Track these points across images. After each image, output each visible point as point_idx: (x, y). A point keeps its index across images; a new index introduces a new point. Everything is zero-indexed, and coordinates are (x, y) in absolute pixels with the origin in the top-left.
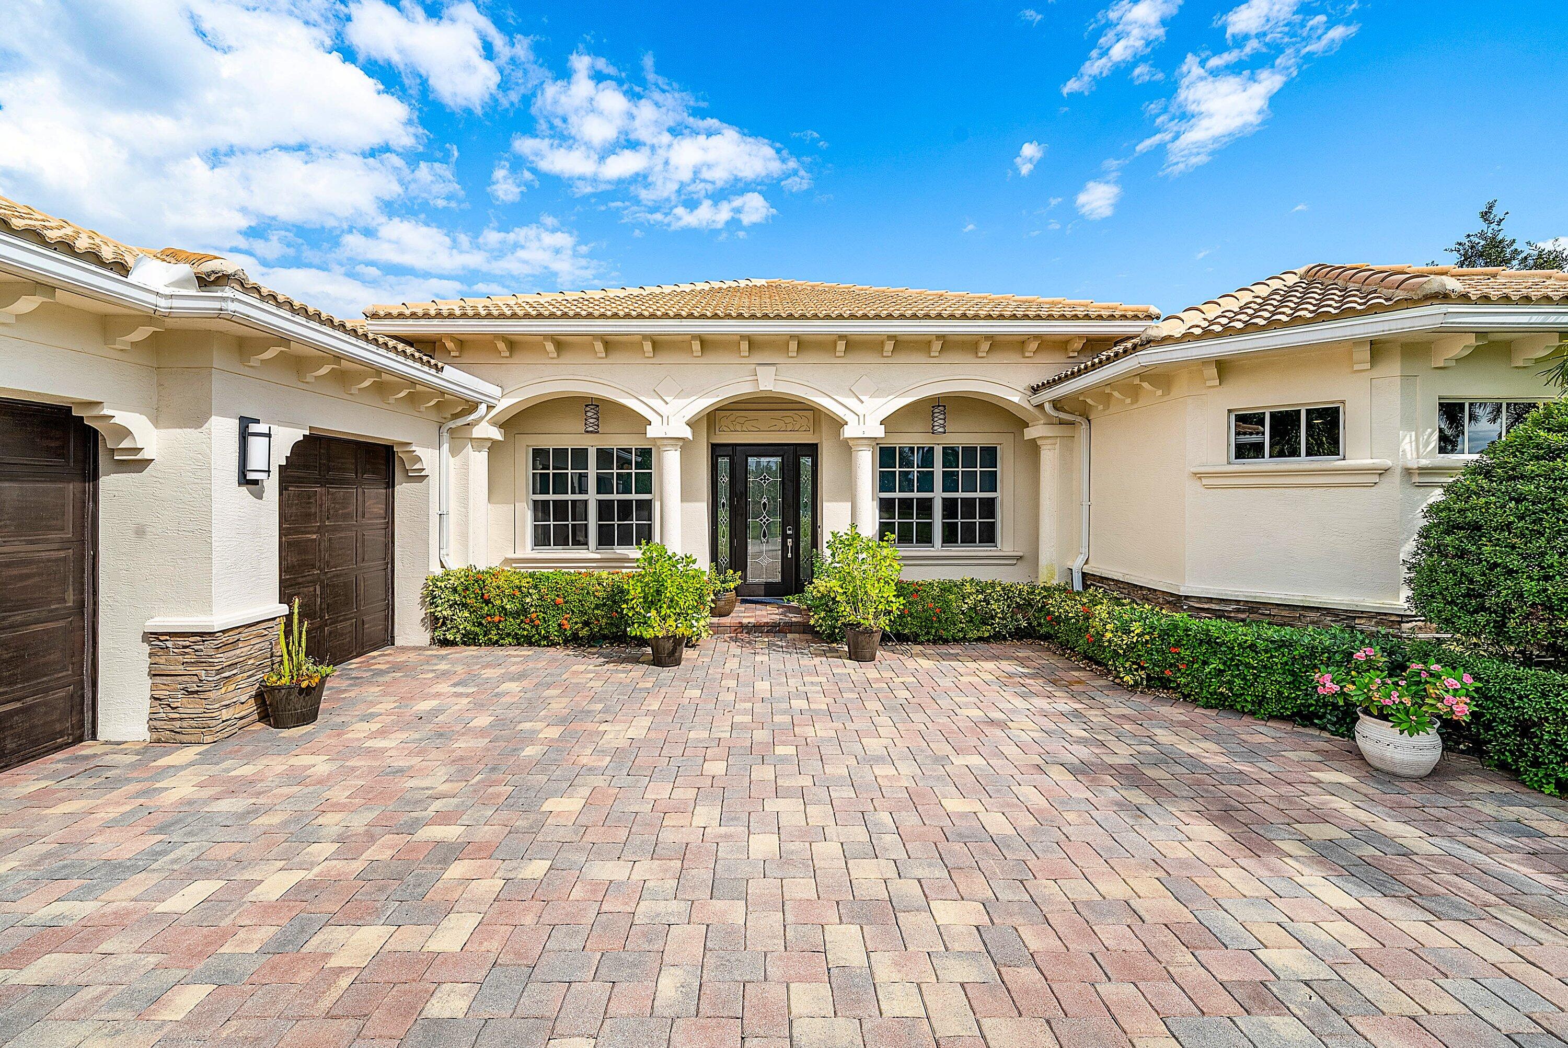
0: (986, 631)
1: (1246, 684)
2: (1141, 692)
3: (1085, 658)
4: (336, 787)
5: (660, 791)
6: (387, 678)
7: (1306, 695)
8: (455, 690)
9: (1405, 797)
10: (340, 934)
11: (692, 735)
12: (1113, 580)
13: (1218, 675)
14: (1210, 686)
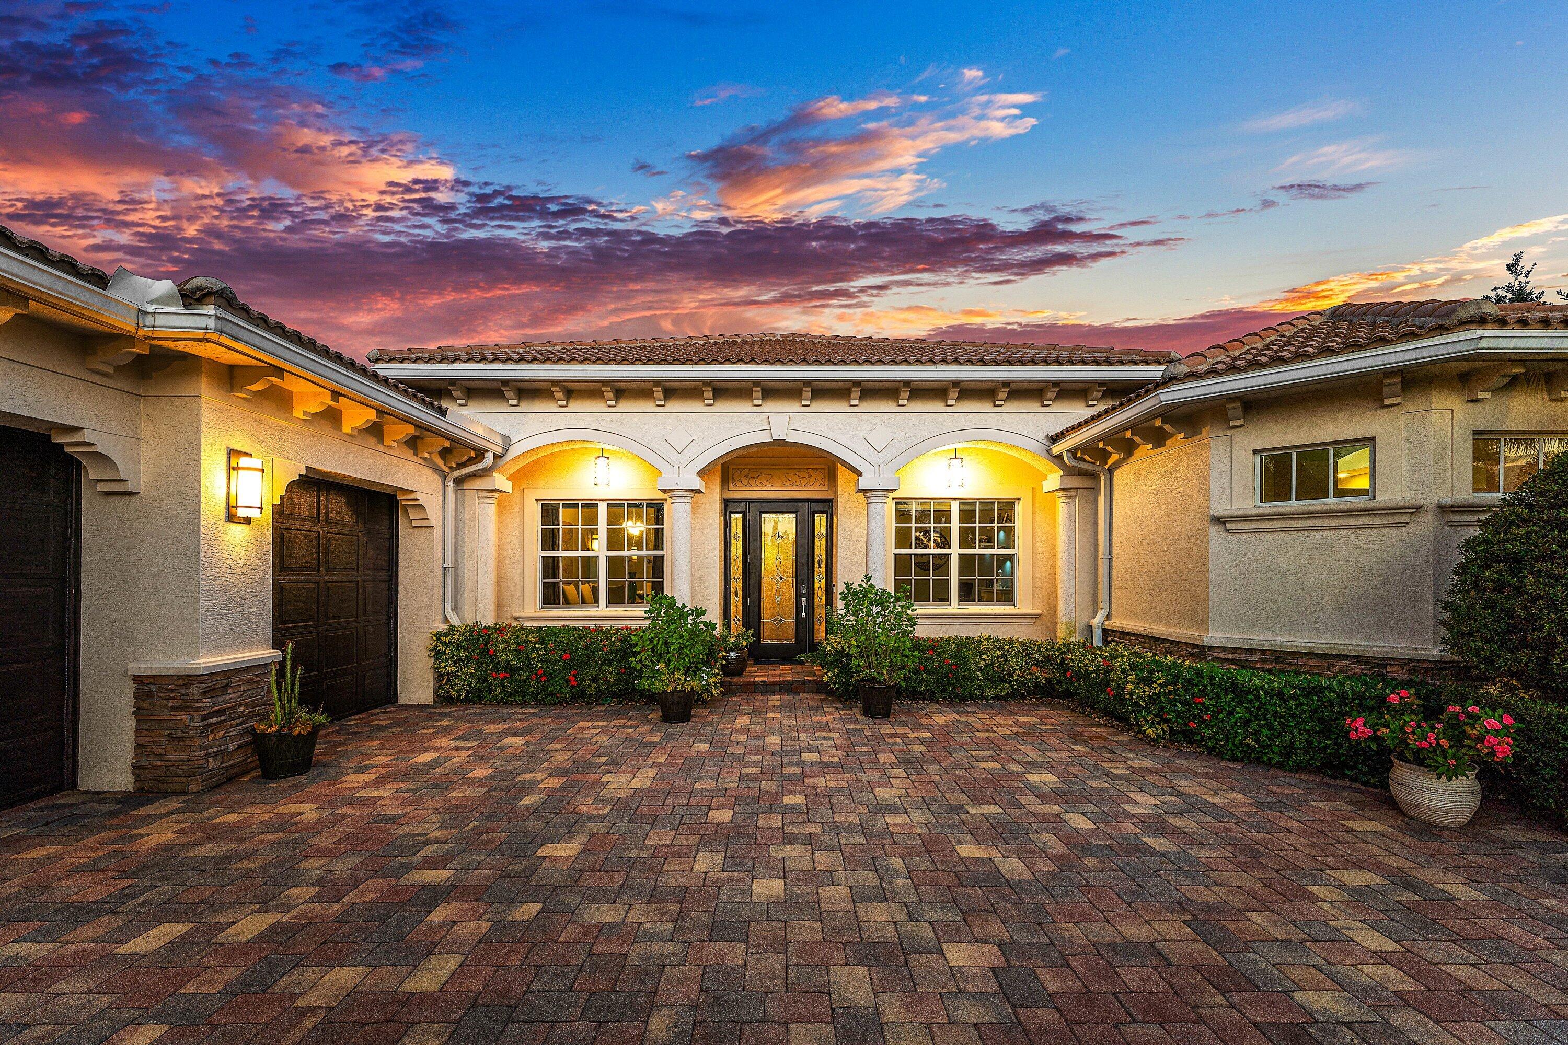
0: (1005, 689)
1: (1273, 734)
2: (1164, 746)
3: (1105, 714)
4: (323, 834)
5: (660, 838)
6: (387, 733)
7: (1336, 744)
8: (456, 744)
9: (1443, 845)
10: (311, 974)
11: (698, 785)
12: (1134, 635)
13: (1245, 725)
14: (1236, 737)
